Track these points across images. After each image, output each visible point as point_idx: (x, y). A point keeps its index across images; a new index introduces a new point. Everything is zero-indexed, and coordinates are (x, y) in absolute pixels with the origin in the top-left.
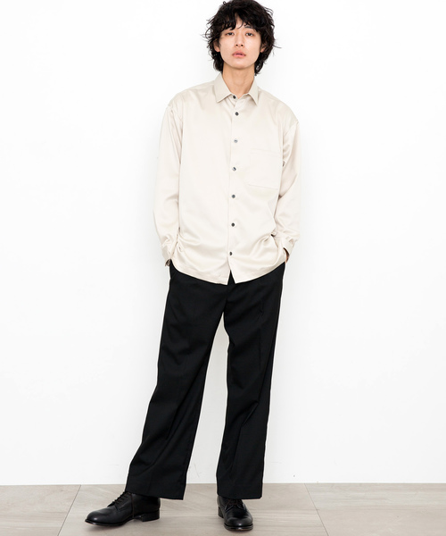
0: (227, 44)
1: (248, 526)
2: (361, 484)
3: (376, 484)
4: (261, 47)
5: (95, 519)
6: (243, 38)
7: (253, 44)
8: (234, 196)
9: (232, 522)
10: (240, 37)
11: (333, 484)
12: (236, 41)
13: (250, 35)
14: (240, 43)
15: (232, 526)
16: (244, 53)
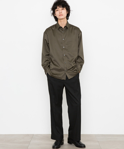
0: (57, 13)
3: (114, 135)
4: (67, 12)
7: (64, 12)
11: (102, 135)
14: (60, 12)
16: (62, 14)
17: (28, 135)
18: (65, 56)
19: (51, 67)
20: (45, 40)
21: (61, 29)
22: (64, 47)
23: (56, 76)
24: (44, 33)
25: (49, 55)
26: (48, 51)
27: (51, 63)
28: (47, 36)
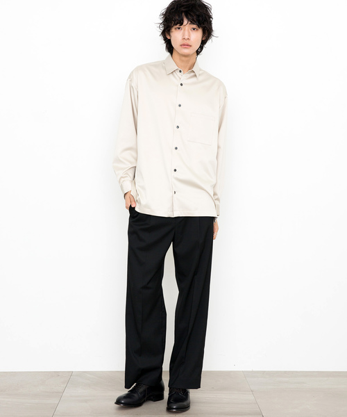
2: (285, 372)
5: (123, 401)
6: (189, 33)
8: (176, 148)
13: (194, 29)
16: (190, 44)
17: (57, 374)
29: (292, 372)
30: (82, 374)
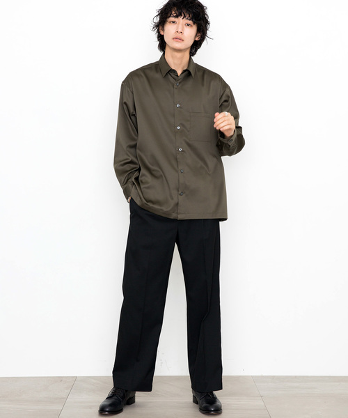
0: (170, 30)
1: (218, 411)
2: (296, 377)
3: (307, 377)
4: (196, 36)
5: (107, 410)
6: (183, 27)
7: (190, 33)
9: (205, 407)
10: (180, 26)
11: (274, 376)
12: (177, 28)
13: (188, 25)
14: (180, 30)
15: (206, 411)
16: (183, 38)
17: (60, 380)
18: (182, 151)
19: (142, 182)
20: (125, 103)
21: (173, 76)
22: (179, 128)
23: (156, 207)
24: (122, 85)
25: (135, 146)
26: (134, 135)
27: (143, 171)
28: (131, 94)
29: (303, 377)
30: (86, 379)
